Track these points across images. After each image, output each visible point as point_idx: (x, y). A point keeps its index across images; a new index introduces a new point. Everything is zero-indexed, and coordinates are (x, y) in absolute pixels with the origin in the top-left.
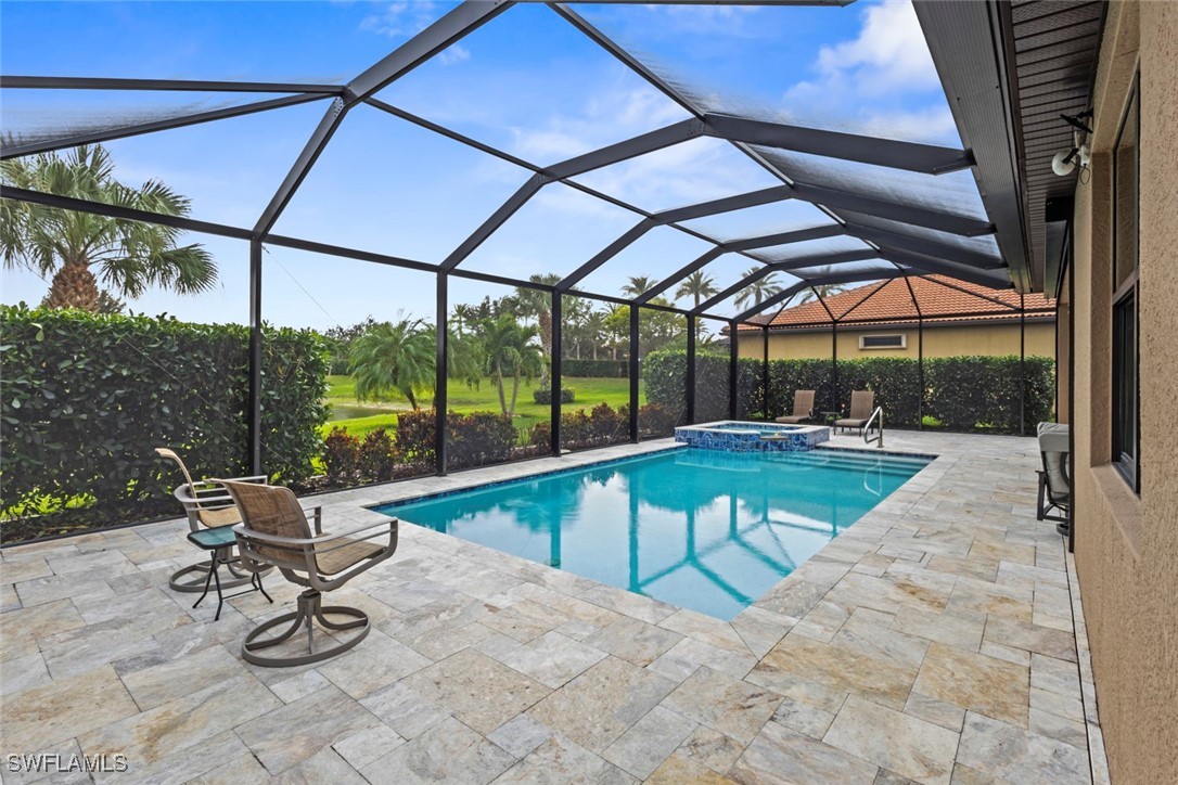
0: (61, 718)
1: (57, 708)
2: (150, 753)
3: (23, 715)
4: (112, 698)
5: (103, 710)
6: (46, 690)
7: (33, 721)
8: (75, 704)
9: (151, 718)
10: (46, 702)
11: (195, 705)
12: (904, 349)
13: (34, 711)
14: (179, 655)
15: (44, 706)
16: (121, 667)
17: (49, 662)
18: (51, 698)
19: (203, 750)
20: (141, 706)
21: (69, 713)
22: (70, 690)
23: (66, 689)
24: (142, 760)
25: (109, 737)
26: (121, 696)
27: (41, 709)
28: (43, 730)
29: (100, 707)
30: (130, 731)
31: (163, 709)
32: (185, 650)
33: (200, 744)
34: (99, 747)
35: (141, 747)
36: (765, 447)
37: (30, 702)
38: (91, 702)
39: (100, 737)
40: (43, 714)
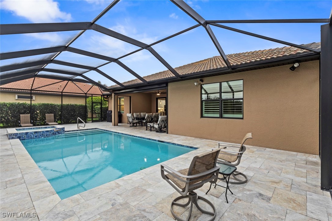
0: (291, 197)
1: (290, 200)
2: (281, 181)
3: (299, 204)
4: (278, 194)
5: (282, 193)
6: (290, 207)
7: (297, 201)
8: (286, 198)
9: (275, 185)
10: (292, 204)
11: (266, 182)
12: (34, 100)
13: (296, 203)
14: (255, 192)
15: (293, 203)
16: (269, 199)
17: (284, 218)
18: (290, 204)
19: (273, 177)
20: (274, 188)
21: (289, 197)
22: (285, 202)
23: (285, 204)
24: (283, 181)
25: (285, 188)
26: (276, 193)
27: (294, 202)
28: (296, 197)
29: (282, 194)
30: (280, 186)
31: (272, 185)
32: (252, 192)
33: (273, 178)
34: (287, 187)
35: (281, 183)
36: (55, 134)
37: (296, 206)
38: (282, 196)
39: (286, 189)
40: (294, 201)
